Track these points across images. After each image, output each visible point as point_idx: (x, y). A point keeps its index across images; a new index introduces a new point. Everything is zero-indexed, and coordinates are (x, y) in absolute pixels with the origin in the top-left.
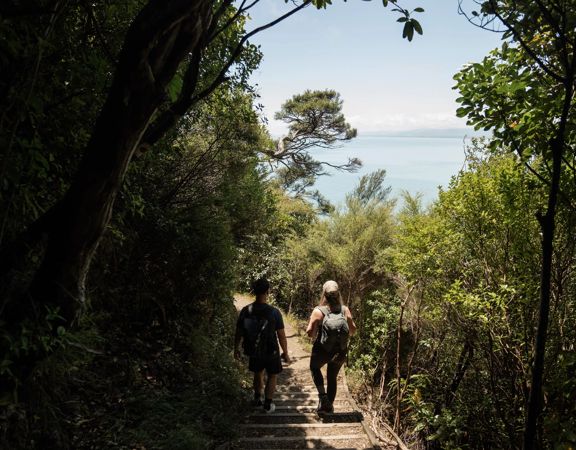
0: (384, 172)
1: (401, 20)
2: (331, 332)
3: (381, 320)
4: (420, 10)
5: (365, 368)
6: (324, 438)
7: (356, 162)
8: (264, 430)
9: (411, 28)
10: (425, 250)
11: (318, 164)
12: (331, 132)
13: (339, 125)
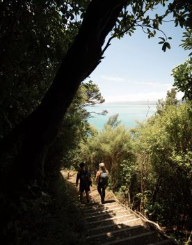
0: (118, 115)
1: (160, 43)
2: (103, 179)
3: (127, 171)
4: (170, 38)
5: (124, 191)
6: (124, 223)
7: (106, 111)
8: (96, 224)
9: (166, 46)
10: (156, 141)
11: (89, 113)
12: (95, 100)
13: (98, 97)
